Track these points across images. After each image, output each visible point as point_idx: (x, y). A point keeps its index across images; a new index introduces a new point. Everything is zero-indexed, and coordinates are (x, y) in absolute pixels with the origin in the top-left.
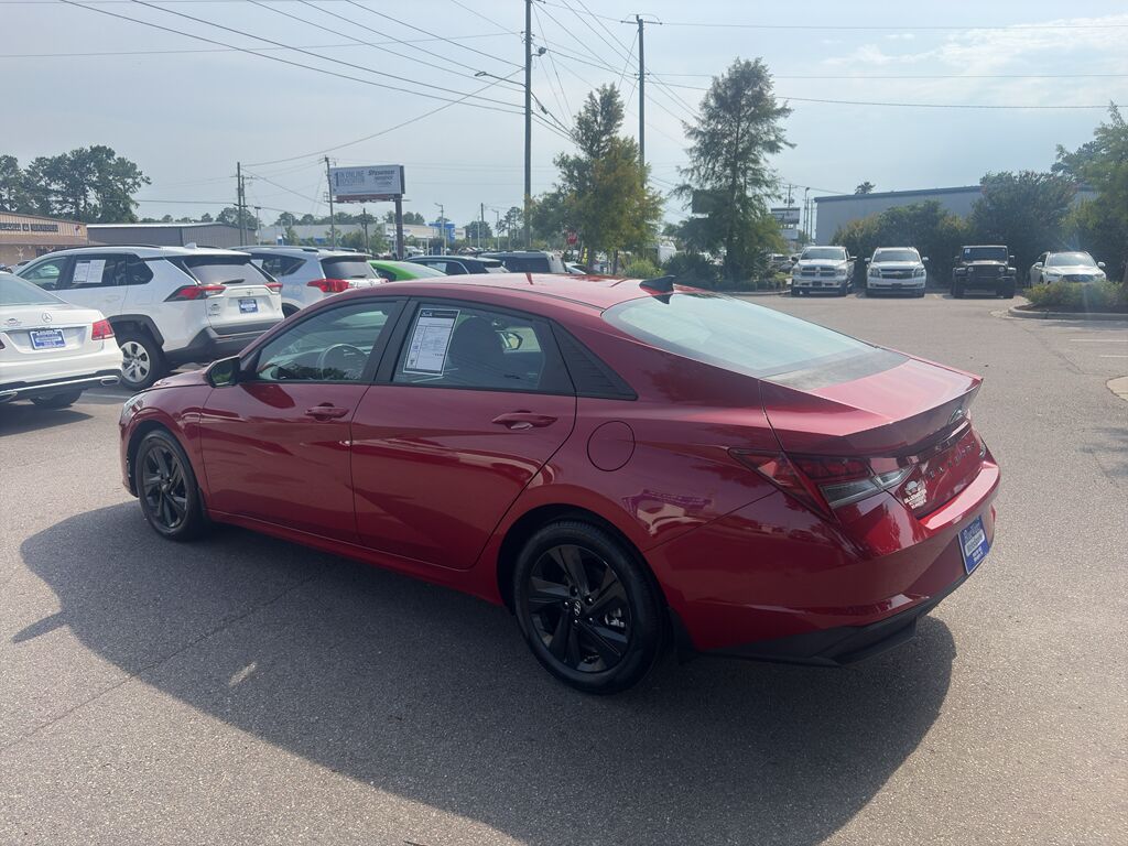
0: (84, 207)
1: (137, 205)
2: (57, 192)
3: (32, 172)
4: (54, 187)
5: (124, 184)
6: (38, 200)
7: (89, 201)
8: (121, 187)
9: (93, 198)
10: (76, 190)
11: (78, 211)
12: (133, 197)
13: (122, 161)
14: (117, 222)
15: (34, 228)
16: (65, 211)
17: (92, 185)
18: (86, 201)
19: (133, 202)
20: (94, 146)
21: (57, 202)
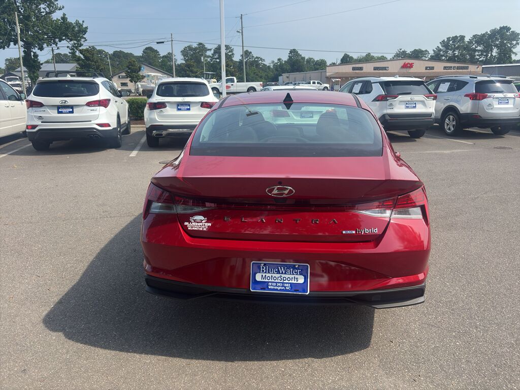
0: (490, 57)
1: (516, 54)
2: (478, 51)
3: (470, 42)
4: (479, 48)
5: (511, 44)
6: (470, 55)
7: (493, 54)
8: (509, 46)
9: (495, 52)
10: (488, 48)
11: (487, 59)
12: (514, 50)
13: (513, 32)
14: (504, 63)
15: (458, 68)
16: (481, 59)
17: (496, 46)
18: (491, 54)
19: (514, 53)
20: (502, 26)
21: (478, 55)
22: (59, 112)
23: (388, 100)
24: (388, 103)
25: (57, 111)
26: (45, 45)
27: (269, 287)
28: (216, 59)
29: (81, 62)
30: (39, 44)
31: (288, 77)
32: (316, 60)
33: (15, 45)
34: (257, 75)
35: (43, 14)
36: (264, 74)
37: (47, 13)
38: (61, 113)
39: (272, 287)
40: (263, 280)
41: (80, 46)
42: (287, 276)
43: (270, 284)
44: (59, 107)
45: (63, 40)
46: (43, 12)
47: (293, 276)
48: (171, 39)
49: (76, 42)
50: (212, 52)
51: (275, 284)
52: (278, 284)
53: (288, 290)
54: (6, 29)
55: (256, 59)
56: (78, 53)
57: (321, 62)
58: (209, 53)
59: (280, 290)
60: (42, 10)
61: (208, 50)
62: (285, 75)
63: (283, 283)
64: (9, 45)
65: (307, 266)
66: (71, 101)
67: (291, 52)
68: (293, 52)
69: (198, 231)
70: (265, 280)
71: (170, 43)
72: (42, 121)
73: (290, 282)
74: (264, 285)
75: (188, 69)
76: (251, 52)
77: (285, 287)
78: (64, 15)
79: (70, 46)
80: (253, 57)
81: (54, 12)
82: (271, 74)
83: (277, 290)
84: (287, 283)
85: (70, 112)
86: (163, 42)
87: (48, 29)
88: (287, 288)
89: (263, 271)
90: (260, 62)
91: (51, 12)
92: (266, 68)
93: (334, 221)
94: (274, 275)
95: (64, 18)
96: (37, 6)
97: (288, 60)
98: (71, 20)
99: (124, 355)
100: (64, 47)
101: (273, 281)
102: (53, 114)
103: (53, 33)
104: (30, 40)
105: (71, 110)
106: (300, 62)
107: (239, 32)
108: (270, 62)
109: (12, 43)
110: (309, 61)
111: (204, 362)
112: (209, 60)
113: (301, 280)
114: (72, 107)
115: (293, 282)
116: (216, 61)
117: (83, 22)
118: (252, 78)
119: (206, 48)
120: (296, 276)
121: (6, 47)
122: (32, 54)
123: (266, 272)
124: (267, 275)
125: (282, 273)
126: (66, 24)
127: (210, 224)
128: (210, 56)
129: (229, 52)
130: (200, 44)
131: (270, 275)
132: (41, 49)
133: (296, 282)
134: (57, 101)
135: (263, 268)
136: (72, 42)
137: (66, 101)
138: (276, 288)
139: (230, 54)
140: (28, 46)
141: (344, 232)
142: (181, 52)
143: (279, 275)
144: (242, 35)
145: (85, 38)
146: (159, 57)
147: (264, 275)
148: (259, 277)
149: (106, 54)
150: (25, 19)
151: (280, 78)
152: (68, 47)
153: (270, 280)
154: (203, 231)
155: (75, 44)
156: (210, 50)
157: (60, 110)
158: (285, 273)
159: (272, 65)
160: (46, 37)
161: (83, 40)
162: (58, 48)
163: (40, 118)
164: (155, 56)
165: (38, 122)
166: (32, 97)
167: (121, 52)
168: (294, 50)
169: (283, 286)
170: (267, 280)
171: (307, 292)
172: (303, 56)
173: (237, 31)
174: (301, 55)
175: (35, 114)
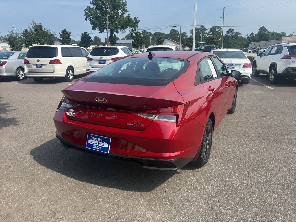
22: (99, 63)
23: (291, 58)
24: (291, 60)
25: (98, 62)
26: (119, 31)
27: (93, 147)
28: (211, 34)
29: (135, 39)
30: (117, 30)
31: (255, 44)
32: (278, 33)
33: (106, 30)
34: (236, 43)
35: (120, 15)
36: (240, 43)
37: (122, 14)
38: (100, 63)
39: (94, 147)
40: (91, 143)
41: (135, 31)
42: (101, 143)
43: (94, 146)
44: (99, 60)
45: (128, 27)
46: (120, 14)
47: (103, 143)
48: (180, 24)
49: (133, 28)
50: (209, 30)
51: (95, 146)
52: (97, 146)
53: (100, 150)
54: (103, 24)
55: (236, 34)
56: (134, 34)
57: (282, 34)
58: (207, 31)
59: (98, 149)
60: (119, 13)
61: (207, 29)
62: (253, 43)
63: (99, 146)
64: (104, 31)
65: (110, 139)
66: (105, 57)
67: (261, 28)
68: (263, 29)
69: (70, 116)
70: (92, 144)
71: (180, 26)
72: (92, 67)
73: (102, 146)
74: (91, 146)
75: (189, 41)
76: (233, 30)
77: (99, 148)
78: (129, 15)
79: (130, 30)
80: (234, 32)
81: (125, 13)
82: (245, 43)
83: (96, 149)
84: (100, 146)
85: (104, 63)
86: (176, 26)
87: (121, 22)
88: (100, 149)
89: (92, 139)
90: (239, 35)
91: (123, 14)
92: (243, 39)
93: (124, 118)
94: (96, 142)
95: (129, 17)
96: (117, 11)
97: (258, 34)
98: (132, 17)
99: (47, 169)
100: (128, 31)
101: (95, 144)
102: (96, 64)
103: (124, 25)
104: (113, 28)
105: (104, 62)
106: (266, 35)
107: (222, 18)
108: (245, 35)
109: (105, 30)
110: (273, 34)
111: (72, 179)
112: (206, 35)
113: (106, 146)
114: (105, 60)
115: (103, 146)
116: (211, 36)
117: (137, 18)
118: (232, 45)
119: (205, 28)
120: (105, 144)
121: (102, 32)
122: (113, 35)
123: (92, 140)
124: (93, 141)
125: (99, 141)
126: (129, 20)
127: (74, 114)
128: (207, 33)
129: (219, 30)
130: (202, 26)
131: (94, 141)
132: (117, 32)
133: (104, 146)
134: (99, 57)
135: (92, 137)
136: (132, 28)
137: (102, 58)
138: (96, 148)
139: (219, 31)
140: (112, 31)
141: (127, 124)
142: (191, 31)
143: (98, 142)
144: (223, 19)
145: (138, 26)
146: (178, 35)
147: (92, 141)
148: (90, 142)
149: (151, 34)
150: (111, 18)
151: (250, 45)
152: (129, 31)
153: (94, 144)
154: (71, 116)
155: (133, 29)
156: (208, 29)
157: (100, 62)
158: (100, 142)
159: (246, 37)
160: (120, 26)
161: (137, 27)
162: (125, 32)
163: (91, 65)
164: (176, 34)
165: (90, 68)
166: (90, 56)
167: (158, 33)
168: (263, 27)
169: (98, 148)
170: (93, 144)
171: (108, 152)
172: (269, 31)
173: (221, 18)
174: (268, 30)
175: (90, 64)
